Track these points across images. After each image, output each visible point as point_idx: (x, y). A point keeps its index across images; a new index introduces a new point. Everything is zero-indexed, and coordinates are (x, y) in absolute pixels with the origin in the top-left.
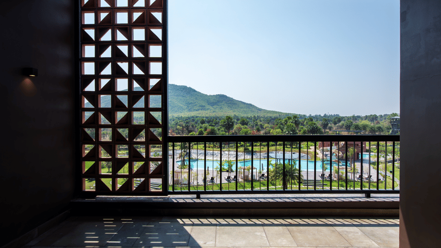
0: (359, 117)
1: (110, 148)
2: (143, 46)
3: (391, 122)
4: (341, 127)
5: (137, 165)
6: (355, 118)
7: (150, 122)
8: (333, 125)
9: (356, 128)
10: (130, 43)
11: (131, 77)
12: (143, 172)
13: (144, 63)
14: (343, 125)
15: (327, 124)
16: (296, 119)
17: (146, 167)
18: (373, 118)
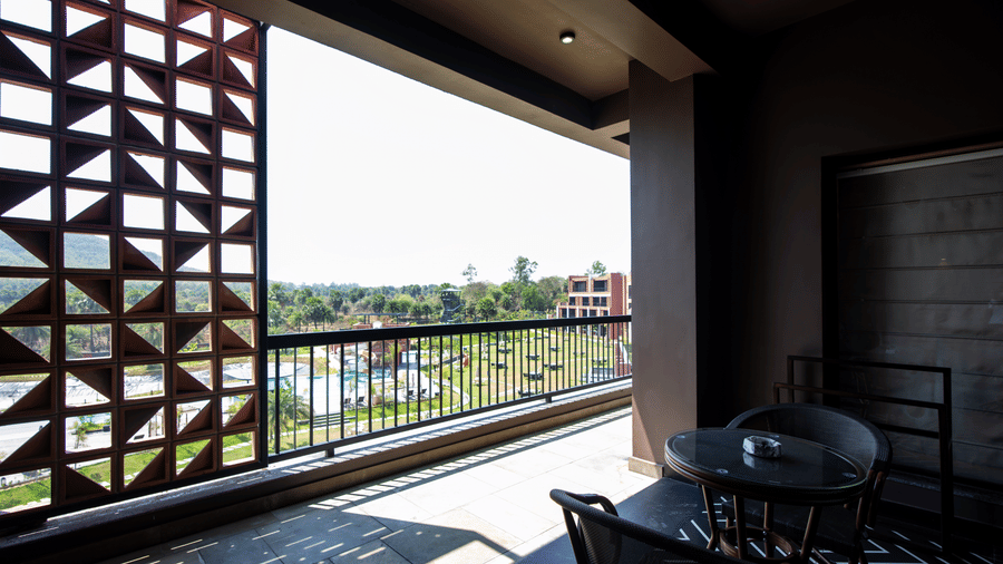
0: (392, 288)
1: (105, 376)
2: (206, 128)
3: (442, 298)
4: (365, 307)
5: (189, 412)
6: (388, 290)
7: (227, 305)
8: (350, 304)
9: (392, 308)
10: (170, 112)
11: (170, 195)
12: (208, 424)
13: (209, 168)
14: (369, 303)
15: (341, 302)
16: (279, 292)
17: (213, 412)
18: (415, 291)
